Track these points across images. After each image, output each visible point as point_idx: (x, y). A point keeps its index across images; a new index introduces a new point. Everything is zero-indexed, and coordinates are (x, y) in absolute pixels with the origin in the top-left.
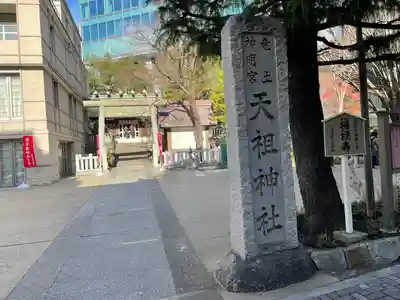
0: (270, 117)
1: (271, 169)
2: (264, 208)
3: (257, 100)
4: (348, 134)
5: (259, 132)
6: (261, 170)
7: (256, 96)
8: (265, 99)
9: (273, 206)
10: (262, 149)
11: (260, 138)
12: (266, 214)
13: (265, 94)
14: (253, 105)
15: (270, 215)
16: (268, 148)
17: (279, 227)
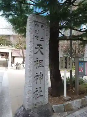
0: (42, 54)
1: (41, 73)
2: (37, 89)
3: (38, 47)
4: (67, 62)
5: (37, 59)
6: (37, 73)
7: (37, 45)
8: (41, 47)
9: (40, 88)
10: (38, 65)
11: (38, 61)
12: (37, 91)
13: (41, 45)
14: (36, 48)
15: (39, 91)
16: (41, 65)
17: (42, 96)
